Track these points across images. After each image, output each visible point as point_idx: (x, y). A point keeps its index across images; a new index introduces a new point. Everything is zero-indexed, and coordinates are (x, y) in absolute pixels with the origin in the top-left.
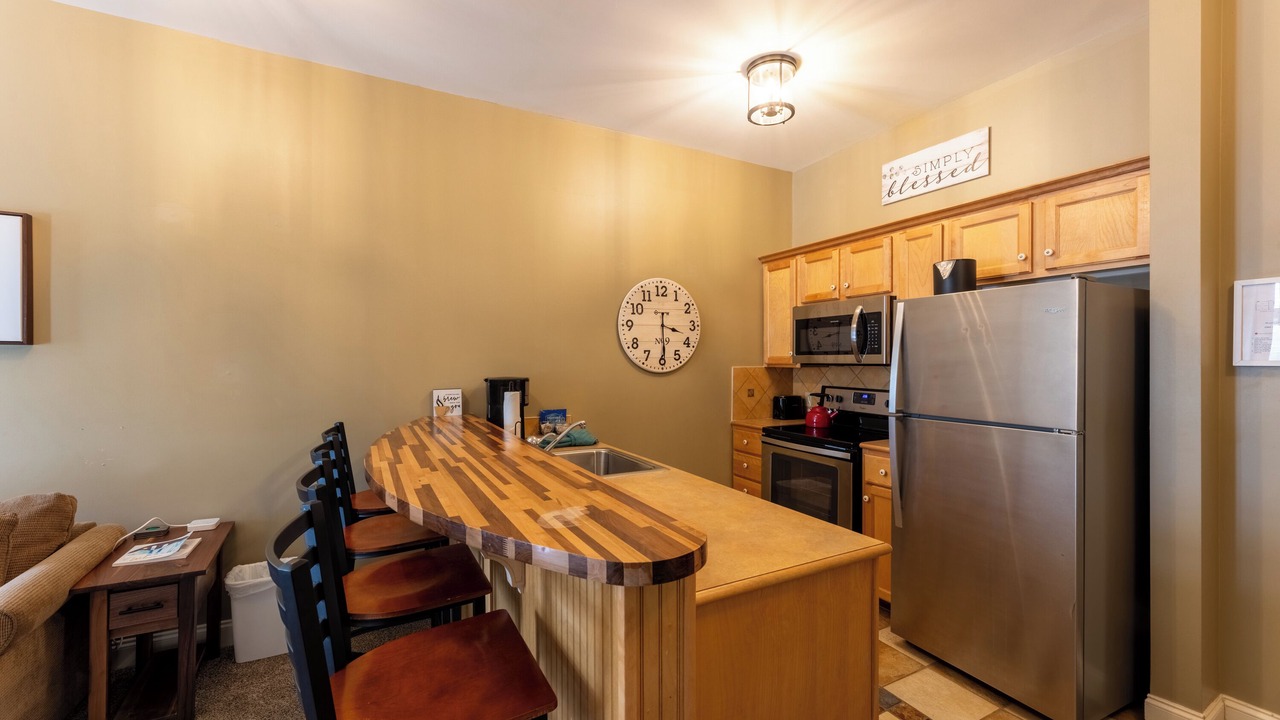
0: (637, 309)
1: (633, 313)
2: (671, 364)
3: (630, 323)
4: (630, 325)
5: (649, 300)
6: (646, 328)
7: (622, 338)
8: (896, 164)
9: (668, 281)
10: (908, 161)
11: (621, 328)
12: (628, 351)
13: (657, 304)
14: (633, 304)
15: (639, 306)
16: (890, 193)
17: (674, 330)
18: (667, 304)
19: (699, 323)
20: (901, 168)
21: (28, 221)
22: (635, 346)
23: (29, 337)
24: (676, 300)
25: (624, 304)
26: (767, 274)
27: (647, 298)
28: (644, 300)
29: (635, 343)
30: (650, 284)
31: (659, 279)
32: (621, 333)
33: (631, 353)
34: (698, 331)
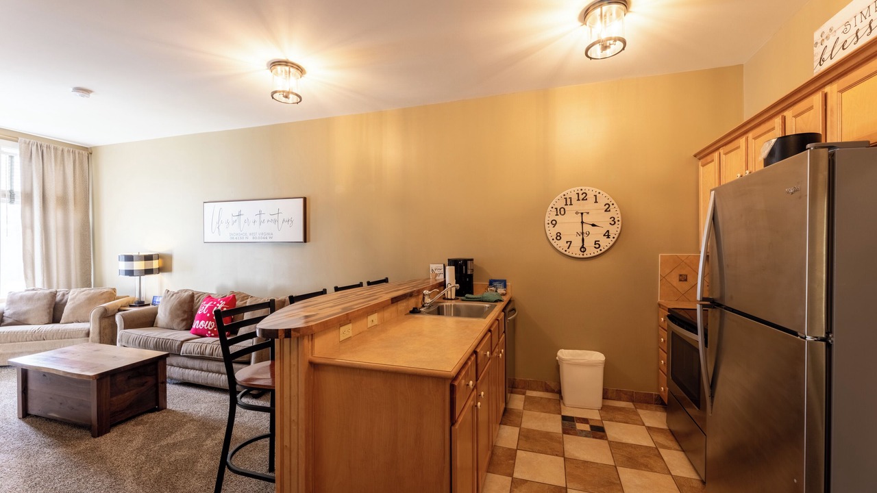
0: (560, 211)
1: (557, 215)
2: (591, 251)
3: (554, 222)
4: (554, 223)
5: (571, 204)
6: (569, 225)
7: (548, 233)
8: (825, 28)
9: (587, 188)
10: (837, 21)
11: (547, 225)
12: (553, 242)
13: (579, 206)
14: (556, 209)
15: (562, 210)
16: (822, 60)
17: (593, 225)
18: (588, 206)
19: (620, 219)
20: (831, 30)
21: (305, 199)
22: (558, 238)
23: (305, 241)
24: (596, 202)
25: (550, 208)
26: (701, 168)
27: (569, 203)
28: (566, 205)
29: (559, 237)
30: (571, 193)
31: (579, 188)
32: (547, 229)
33: (556, 243)
34: (618, 226)
